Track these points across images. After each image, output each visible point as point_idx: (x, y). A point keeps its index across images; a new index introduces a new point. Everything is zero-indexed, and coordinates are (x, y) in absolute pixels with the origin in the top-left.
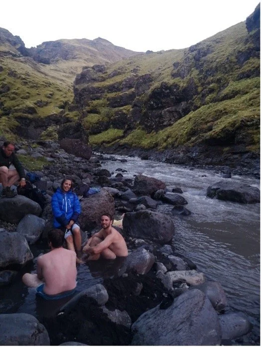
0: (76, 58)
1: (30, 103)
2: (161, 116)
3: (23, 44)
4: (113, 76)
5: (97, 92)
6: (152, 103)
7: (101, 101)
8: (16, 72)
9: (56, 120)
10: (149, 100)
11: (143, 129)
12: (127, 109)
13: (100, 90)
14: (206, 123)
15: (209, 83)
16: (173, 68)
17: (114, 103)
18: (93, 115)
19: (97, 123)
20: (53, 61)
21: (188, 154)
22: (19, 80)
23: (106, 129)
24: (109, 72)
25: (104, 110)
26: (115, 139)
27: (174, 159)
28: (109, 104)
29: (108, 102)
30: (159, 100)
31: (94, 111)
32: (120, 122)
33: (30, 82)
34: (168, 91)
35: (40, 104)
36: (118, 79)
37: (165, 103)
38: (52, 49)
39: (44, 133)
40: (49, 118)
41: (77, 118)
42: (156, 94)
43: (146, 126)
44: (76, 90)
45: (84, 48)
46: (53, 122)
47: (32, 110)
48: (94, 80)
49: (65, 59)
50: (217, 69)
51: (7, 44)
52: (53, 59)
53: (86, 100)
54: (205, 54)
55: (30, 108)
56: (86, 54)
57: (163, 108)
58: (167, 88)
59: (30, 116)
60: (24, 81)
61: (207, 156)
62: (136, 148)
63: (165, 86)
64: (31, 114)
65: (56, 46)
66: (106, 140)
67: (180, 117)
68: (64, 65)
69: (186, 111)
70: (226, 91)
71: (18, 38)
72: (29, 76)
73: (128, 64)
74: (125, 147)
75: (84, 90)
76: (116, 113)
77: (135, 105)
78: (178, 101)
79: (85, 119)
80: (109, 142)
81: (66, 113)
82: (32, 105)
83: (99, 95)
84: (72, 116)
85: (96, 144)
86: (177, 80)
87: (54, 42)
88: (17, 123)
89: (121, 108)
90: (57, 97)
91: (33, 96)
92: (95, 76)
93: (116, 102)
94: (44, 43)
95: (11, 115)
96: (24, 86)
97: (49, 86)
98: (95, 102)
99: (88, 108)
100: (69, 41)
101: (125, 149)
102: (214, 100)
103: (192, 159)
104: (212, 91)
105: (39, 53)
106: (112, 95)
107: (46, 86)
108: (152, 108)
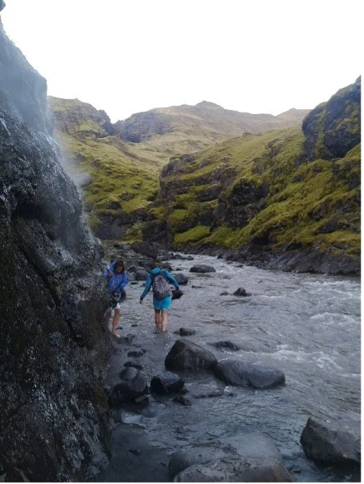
0: (173, 131)
1: (113, 197)
2: (244, 213)
3: (108, 119)
4: (202, 167)
5: (185, 185)
6: (235, 198)
7: (187, 196)
8: (99, 160)
9: (143, 215)
10: (232, 196)
11: (228, 226)
12: (214, 204)
13: (187, 183)
16: (253, 163)
17: (203, 197)
18: (179, 210)
19: (183, 220)
20: (144, 137)
22: (102, 171)
23: (193, 226)
24: (198, 161)
25: (191, 206)
26: (202, 238)
28: (196, 198)
29: (196, 196)
30: (241, 195)
31: (180, 206)
32: (208, 219)
33: (115, 171)
34: (248, 187)
35: (127, 197)
36: (207, 169)
37: (247, 198)
38: (143, 122)
39: (128, 231)
40: (135, 213)
41: (162, 215)
42: (237, 190)
43: (231, 223)
44: (162, 184)
45: (184, 117)
46: (139, 218)
47: (116, 205)
48: (182, 172)
49: (160, 133)
51: (90, 121)
52: (143, 135)
53: (173, 194)
55: (115, 203)
56: (186, 125)
57: (246, 203)
59: (113, 212)
60: (108, 170)
62: (219, 247)
63: (244, 183)
64: (115, 209)
65: (148, 118)
66: (192, 238)
68: (157, 141)
71: (102, 112)
72: (113, 164)
73: (220, 151)
74: (209, 246)
75: (170, 183)
76: (205, 208)
77: (220, 201)
79: (171, 216)
80: (195, 241)
81: (151, 209)
82: (116, 200)
83: (186, 188)
84: (157, 213)
85: (182, 243)
86: (255, 176)
87: (146, 113)
88: (98, 221)
89: (209, 202)
90: (146, 187)
91: (118, 188)
92: (182, 167)
93: (205, 196)
94: (134, 115)
95: (92, 212)
96: (107, 177)
97: (137, 175)
98: (182, 197)
99: (174, 204)
100: (165, 109)
101: (209, 248)
105: (127, 128)
106: (199, 188)
107: (133, 175)
108: (235, 204)
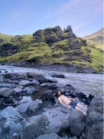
10: (2, 47)
14: (26, 56)
15: (24, 46)
16: (11, 39)
21: (22, 64)
27: (16, 65)
30: (6, 47)
50: (26, 43)
54: (21, 38)
57: (8, 50)
58: (9, 44)
61: (28, 65)
67: (14, 54)
69: (16, 52)
70: (29, 49)
78: (13, 49)
86: (13, 43)
102: (26, 51)
103: (23, 65)
104: (25, 48)
108: (3, 49)
